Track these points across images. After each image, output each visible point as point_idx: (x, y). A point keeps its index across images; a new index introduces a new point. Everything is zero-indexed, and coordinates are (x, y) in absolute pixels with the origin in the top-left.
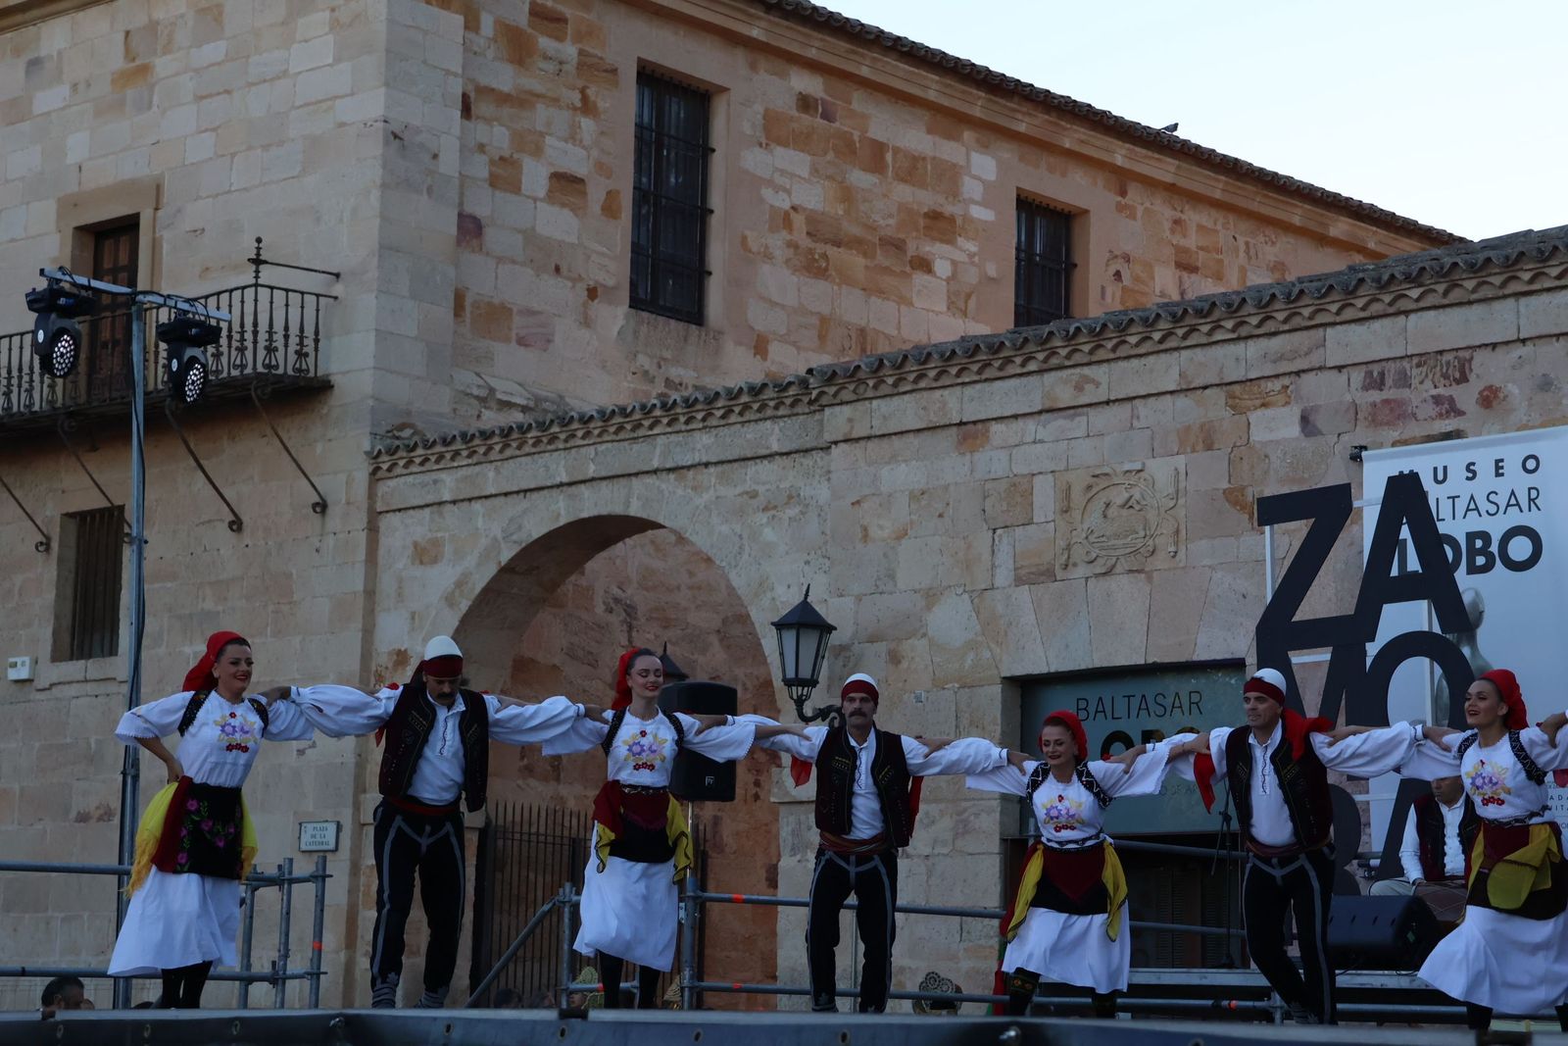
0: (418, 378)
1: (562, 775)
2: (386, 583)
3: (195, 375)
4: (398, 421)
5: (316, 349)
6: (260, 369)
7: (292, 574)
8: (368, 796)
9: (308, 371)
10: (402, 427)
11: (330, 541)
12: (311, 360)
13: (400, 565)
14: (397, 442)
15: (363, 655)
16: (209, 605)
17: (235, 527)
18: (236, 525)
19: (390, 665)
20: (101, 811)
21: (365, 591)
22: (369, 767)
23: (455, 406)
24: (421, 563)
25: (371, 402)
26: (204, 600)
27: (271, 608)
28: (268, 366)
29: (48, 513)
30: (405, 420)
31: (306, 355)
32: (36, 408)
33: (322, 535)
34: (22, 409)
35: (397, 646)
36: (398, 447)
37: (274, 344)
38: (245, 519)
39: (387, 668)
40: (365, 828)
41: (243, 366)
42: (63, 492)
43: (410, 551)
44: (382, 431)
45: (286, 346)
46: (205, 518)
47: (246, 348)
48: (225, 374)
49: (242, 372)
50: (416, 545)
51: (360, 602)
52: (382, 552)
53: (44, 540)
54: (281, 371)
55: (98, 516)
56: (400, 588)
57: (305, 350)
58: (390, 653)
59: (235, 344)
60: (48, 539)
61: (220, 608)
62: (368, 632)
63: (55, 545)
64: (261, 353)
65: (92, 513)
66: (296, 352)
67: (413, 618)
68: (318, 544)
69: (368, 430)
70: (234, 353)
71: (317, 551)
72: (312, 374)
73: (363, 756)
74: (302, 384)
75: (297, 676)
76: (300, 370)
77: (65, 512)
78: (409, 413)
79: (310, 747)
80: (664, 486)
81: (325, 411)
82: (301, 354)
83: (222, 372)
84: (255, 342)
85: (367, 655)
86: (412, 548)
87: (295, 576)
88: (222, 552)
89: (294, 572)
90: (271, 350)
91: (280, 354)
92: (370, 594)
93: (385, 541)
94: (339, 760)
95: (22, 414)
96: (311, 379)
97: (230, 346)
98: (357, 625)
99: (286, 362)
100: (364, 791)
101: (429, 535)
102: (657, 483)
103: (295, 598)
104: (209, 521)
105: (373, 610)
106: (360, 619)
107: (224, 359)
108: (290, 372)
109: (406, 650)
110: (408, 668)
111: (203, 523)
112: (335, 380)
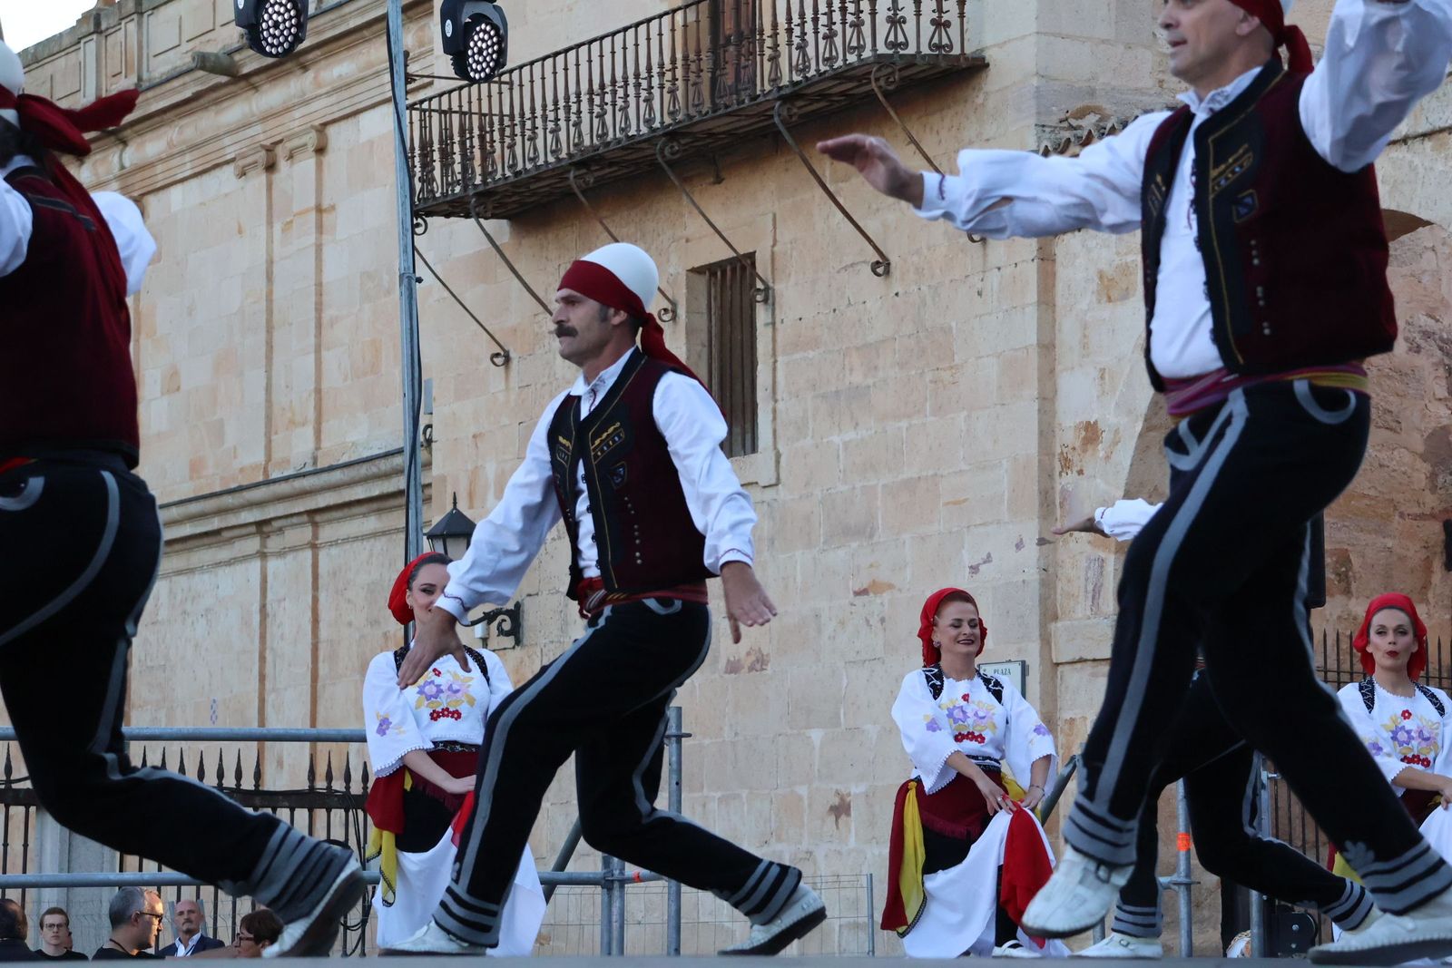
0: (1103, 42)
1: (1354, 586)
2: (1068, 332)
3: (483, 40)
4: (1080, 105)
5: (962, 15)
6: (882, 49)
7: (951, 328)
8: (1059, 624)
9: (951, 47)
10: (1081, 114)
11: (994, 278)
12: (954, 31)
13: (1084, 306)
14: (1067, 134)
15: (1041, 433)
16: (857, 378)
17: (880, 270)
18: (882, 266)
19: (1078, 444)
20: (753, 658)
21: (1038, 344)
22: (1059, 585)
23: (1161, 76)
24: (1109, 299)
25: (1035, 81)
26: (851, 370)
27: (929, 376)
28: (895, 45)
29: (671, 270)
30: (1087, 102)
31: (947, 24)
32: (633, 132)
33: (984, 272)
34: (618, 135)
35: (1084, 418)
36: (1068, 140)
37: (900, 14)
38: (893, 259)
39: (1074, 449)
40: (1060, 668)
41: (860, 48)
42: (687, 241)
43: (1094, 286)
44: (1053, 120)
45: (918, 14)
46: (848, 260)
47: (863, 23)
48: (839, 63)
49: (859, 56)
50: (1101, 276)
51: (1034, 359)
52: (1060, 287)
53: (669, 307)
54: (911, 50)
55: (729, 268)
56: (1085, 336)
57: (945, 17)
58: (1077, 428)
59: (850, 18)
60: (674, 304)
61: (870, 381)
62: (1047, 400)
63: (682, 311)
64: (883, 28)
65: (721, 265)
66: (933, 22)
67: (1102, 378)
68: (979, 285)
69: (1033, 121)
70: (849, 30)
71: (980, 294)
72: (956, 51)
73: (1051, 570)
74: (943, 65)
75: (964, 467)
76: (939, 47)
77: (690, 268)
78: (1092, 93)
79: (985, 562)
80: (1417, 161)
81: (979, 100)
82: (940, 24)
83: (837, 58)
84: (873, 13)
85: (1047, 432)
86: (1097, 280)
87: (954, 331)
88: (868, 304)
89: (953, 324)
90: (896, 21)
91: (910, 27)
92: (1047, 347)
93: (1064, 273)
94: (1020, 578)
95: (619, 141)
96: (957, 57)
97: (844, 22)
98: (1032, 391)
99: (919, 38)
100: (1055, 618)
101: (1117, 262)
102: (1409, 156)
103: (957, 360)
104: (852, 265)
105: (1052, 371)
106: (1036, 384)
107: (838, 40)
108: (925, 50)
109: (1096, 423)
110: (1100, 447)
111: (845, 268)
112: (990, 56)
